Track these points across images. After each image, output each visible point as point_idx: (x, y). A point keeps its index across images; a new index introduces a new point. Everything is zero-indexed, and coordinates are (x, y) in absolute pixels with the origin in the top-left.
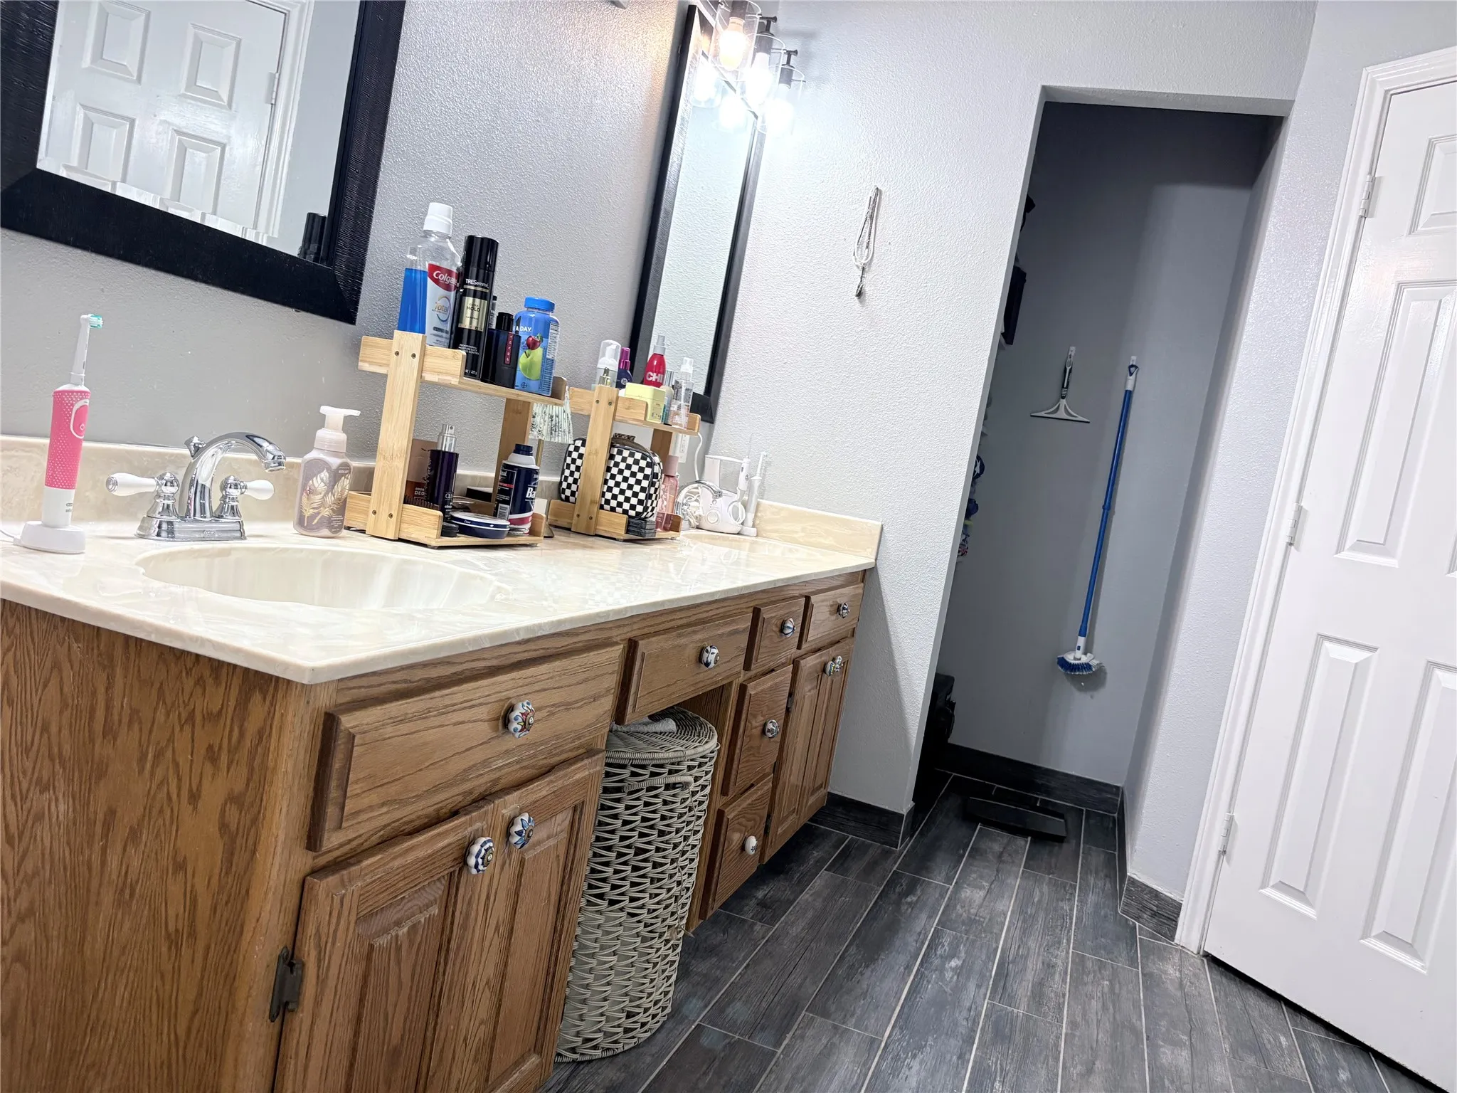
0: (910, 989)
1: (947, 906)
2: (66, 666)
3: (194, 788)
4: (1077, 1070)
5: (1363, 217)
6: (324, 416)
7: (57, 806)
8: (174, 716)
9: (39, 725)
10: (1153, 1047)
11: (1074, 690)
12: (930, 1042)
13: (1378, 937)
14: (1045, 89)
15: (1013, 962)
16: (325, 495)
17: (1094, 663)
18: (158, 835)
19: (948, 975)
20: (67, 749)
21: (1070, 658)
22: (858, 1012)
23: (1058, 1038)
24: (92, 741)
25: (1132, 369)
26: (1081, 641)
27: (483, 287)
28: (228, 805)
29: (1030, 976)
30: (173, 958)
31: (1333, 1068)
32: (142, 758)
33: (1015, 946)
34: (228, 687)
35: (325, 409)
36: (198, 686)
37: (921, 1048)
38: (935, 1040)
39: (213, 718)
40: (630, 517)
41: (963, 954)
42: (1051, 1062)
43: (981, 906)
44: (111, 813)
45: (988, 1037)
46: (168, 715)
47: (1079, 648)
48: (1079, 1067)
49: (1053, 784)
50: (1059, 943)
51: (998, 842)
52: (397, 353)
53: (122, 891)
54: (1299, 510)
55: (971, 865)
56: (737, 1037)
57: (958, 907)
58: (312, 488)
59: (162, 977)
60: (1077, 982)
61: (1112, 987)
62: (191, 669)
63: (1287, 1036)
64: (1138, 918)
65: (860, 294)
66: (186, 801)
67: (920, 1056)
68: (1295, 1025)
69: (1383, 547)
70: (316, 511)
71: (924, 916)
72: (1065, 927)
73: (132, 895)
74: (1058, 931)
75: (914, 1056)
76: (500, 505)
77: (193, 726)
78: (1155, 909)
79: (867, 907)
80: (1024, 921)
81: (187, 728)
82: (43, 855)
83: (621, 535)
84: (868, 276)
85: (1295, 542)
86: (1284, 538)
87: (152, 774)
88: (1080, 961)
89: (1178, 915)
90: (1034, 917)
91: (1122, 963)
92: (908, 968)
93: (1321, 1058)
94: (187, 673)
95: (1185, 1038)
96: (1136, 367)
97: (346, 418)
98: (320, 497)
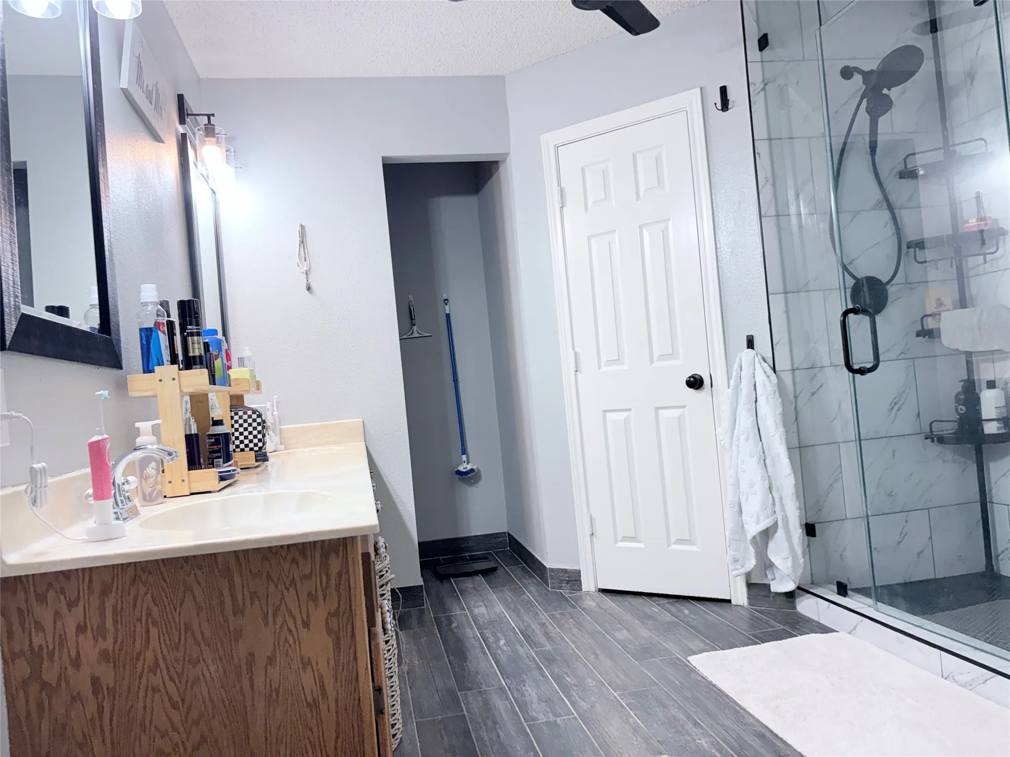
0: (495, 662)
1: (474, 621)
2: (196, 587)
3: (305, 617)
4: (592, 657)
5: (562, 207)
6: (138, 428)
7: (208, 669)
8: (281, 586)
9: (183, 627)
10: (613, 636)
11: (467, 487)
12: (525, 677)
13: (675, 543)
14: (383, 158)
15: (526, 630)
16: (156, 477)
17: (474, 467)
18: (287, 654)
19: (505, 648)
20: (208, 634)
21: (461, 469)
22: (482, 681)
23: (573, 650)
24: (226, 620)
25: (446, 301)
26: (464, 457)
27: (197, 329)
28: (329, 619)
29: (538, 632)
30: (315, 715)
31: (681, 611)
32: (265, 616)
33: (521, 624)
34: (313, 557)
35: (137, 425)
36: (294, 565)
37: (524, 681)
38: (526, 675)
39: (307, 577)
40: (255, 451)
41: (502, 637)
42: (579, 660)
43: (488, 614)
44: (252, 655)
45: (546, 663)
46: (277, 587)
47: (464, 462)
48: (592, 656)
49: (471, 544)
50: (537, 613)
51: (468, 583)
52: (161, 380)
53: (270, 696)
54: (576, 353)
55: (466, 598)
56: (440, 717)
57: (479, 619)
58: (147, 475)
59: (311, 730)
60: (561, 627)
61: (575, 621)
62: (286, 558)
63: (654, 607)
64: (560, 588)
65: (309, 288)
66: (301, 627)
67: (526, 684)
68: (654, 602)
69: (617, 361)
70: (153, 488)
71: (468, 630)
72: (533, 606)
73: (277, 695)
74: (532, 609)
75: (524, 686)
76: (215, 460)
77: (296, 586)
78: (567, 579)
79: (438, 638)
80: (513, 611)
81: (292, 589)
82: (204, 702)
83: (254, 464)
84: (310, 276)
85: (578, 370)
86: (573, 369)
87: (275, 623)
88: (552, 617)
89: (580, 576)
90: (516, 607)
91: (571, 610)
92: (484, 653)
93: (673, 609)
94: (284, 560)
95: (620, 626)
96: (447, 300)
97: (153, 426)
98: (153, 479)
